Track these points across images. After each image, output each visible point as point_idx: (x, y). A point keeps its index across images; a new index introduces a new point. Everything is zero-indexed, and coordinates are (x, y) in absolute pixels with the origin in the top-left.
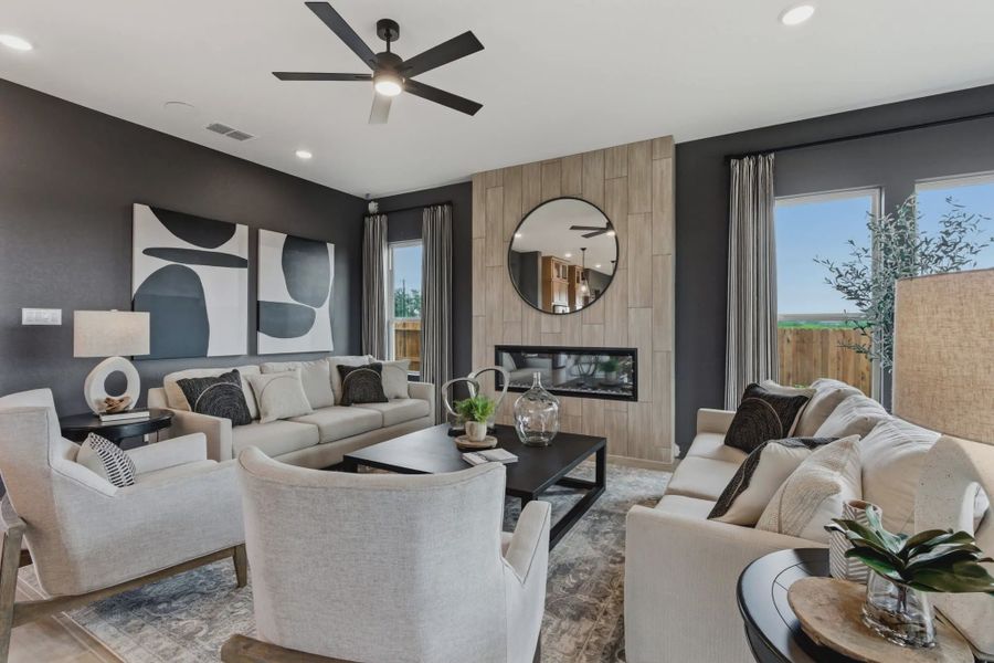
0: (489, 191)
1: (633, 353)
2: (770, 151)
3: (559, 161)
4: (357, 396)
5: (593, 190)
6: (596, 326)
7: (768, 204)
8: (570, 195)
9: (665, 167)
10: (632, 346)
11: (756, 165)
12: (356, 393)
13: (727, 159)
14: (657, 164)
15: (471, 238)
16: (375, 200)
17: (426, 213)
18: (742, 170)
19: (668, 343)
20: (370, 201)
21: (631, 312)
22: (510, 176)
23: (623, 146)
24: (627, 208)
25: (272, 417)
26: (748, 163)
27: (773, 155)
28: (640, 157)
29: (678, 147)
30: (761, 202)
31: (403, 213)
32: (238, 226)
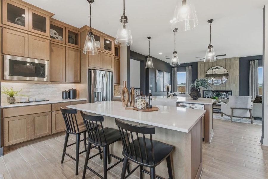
0: (201, 64)
1: (231, 91)
2: (257, 60)
5: (223, 65)
6: (224, 87)
7: (257, 67)
8: (219, 65)
9: (238, 62)
10: (231, 90)
11: (255, 62)
13: (249, 61)
14: (236, 61)
15: (198, 72)
17: (186, 67)
18: (252, 63)
21: (231, 85)
23: (229, 58)
24: (230, 68)
26: (253, 61)
27: (258, 61)
28: (233, 60)
30: (256, 67)
31: (181, 67)
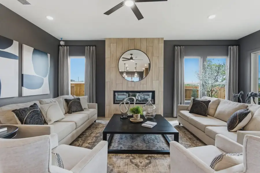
0: (111, 44)
1: (154, 92)
2: (183, 46)
3: (134, 39)
4: (75, 110)
5: (144, 48)
6: (144, 85)
8: (137, 49)
9: (162, 45)
10: (154, 90)
11: (181, 48)
12: (74, 108)
14: (160, 44)
15: (105, 58)
16: (63, 41)
17: (87, 48)
18: (178, 49)
19: (162, 89)
20: (61, 41)
21: (154, 81)
22: (119, 41)
24: (153, 54)
25: (53, 122)
26: (179, 47)
28: (156, 42)
29: (165, 41)
30: (182, 56)
32: (14, 41)
